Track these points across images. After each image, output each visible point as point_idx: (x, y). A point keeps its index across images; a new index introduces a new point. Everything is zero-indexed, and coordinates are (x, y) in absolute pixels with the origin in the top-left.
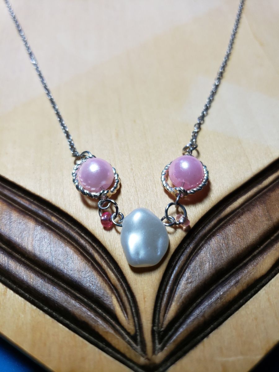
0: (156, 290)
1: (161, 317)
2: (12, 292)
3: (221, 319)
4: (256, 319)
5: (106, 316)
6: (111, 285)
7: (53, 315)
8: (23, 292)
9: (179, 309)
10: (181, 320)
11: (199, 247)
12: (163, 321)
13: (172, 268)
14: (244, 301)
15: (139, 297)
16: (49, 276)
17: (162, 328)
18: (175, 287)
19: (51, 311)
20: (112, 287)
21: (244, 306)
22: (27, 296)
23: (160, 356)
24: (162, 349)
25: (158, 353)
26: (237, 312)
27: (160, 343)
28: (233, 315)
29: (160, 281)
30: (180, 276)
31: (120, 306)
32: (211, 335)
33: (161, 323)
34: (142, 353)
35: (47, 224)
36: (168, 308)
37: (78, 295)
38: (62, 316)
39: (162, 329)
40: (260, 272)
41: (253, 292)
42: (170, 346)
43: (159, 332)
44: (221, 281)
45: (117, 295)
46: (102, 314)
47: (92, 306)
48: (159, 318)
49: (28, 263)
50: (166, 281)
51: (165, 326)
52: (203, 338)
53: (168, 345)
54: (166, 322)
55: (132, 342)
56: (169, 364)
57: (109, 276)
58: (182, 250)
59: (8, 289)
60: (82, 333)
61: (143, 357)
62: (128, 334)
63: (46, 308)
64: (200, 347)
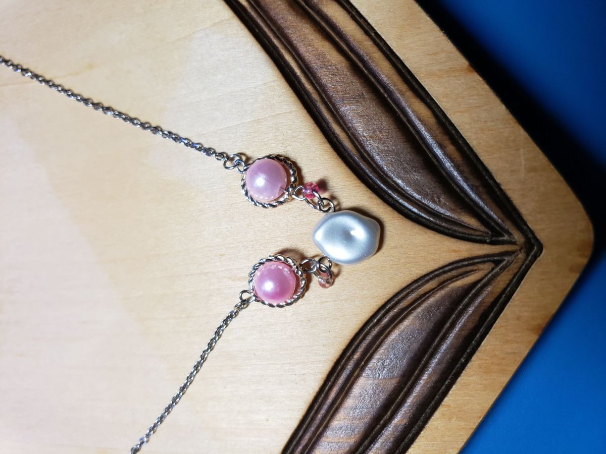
0: (446, 237)
1: (477, 233)
2: (446, 399)
3: (480, 167)
4: (482, 130)
5: (472, 293)
6: (438, 288)
7: (471, 351)
8: (444, 387)
9: (469, 213)
10: (479, 211)
11: (395, 185)
12: (481, 231)
13: (420, 218)
14: (462, 139)
15: (454, 257)
16: (425, 358)
17: (488, 233)
18: (443, 216)
19: (466, 354)
20: (441, 286)
21: (468, 141)
22: (449, 382)
23: (518, 237)
24: (510, 234)
25: (514, 238)
26: (474, 149)
27: (504, 236)
28: (478, 154)
29: (436, 233)
30: (430, 209)
31: (463, 278)
32: (498, 181)
33: (483, 233)
34: (514, 255)
35: (363, 363)
36: (466, 225)
37: (448, 324)
38: (471, 342)
39: (490, 233)
40: (429, 118)
41: (451, 128)
42: (508, 225)
43: (492, 236)
44: (436, 163)
45: (449, 282)
46: (470, 297)
47: (461, 309)
48: (477, 236)
49: (410, 383)
50: (434, 225)
51: (486, 230)
52: (501, 190)
53: (506, 227)
54: (482, 228)
55: (501, 265)
56: (525, 228)
57: (428, 290)
58: (397, 204)
59: (443, 403)
60: (491, 320)
61: (517, 255)
62: (493, 269)
63: (463, 360)
64: (510, 193)
